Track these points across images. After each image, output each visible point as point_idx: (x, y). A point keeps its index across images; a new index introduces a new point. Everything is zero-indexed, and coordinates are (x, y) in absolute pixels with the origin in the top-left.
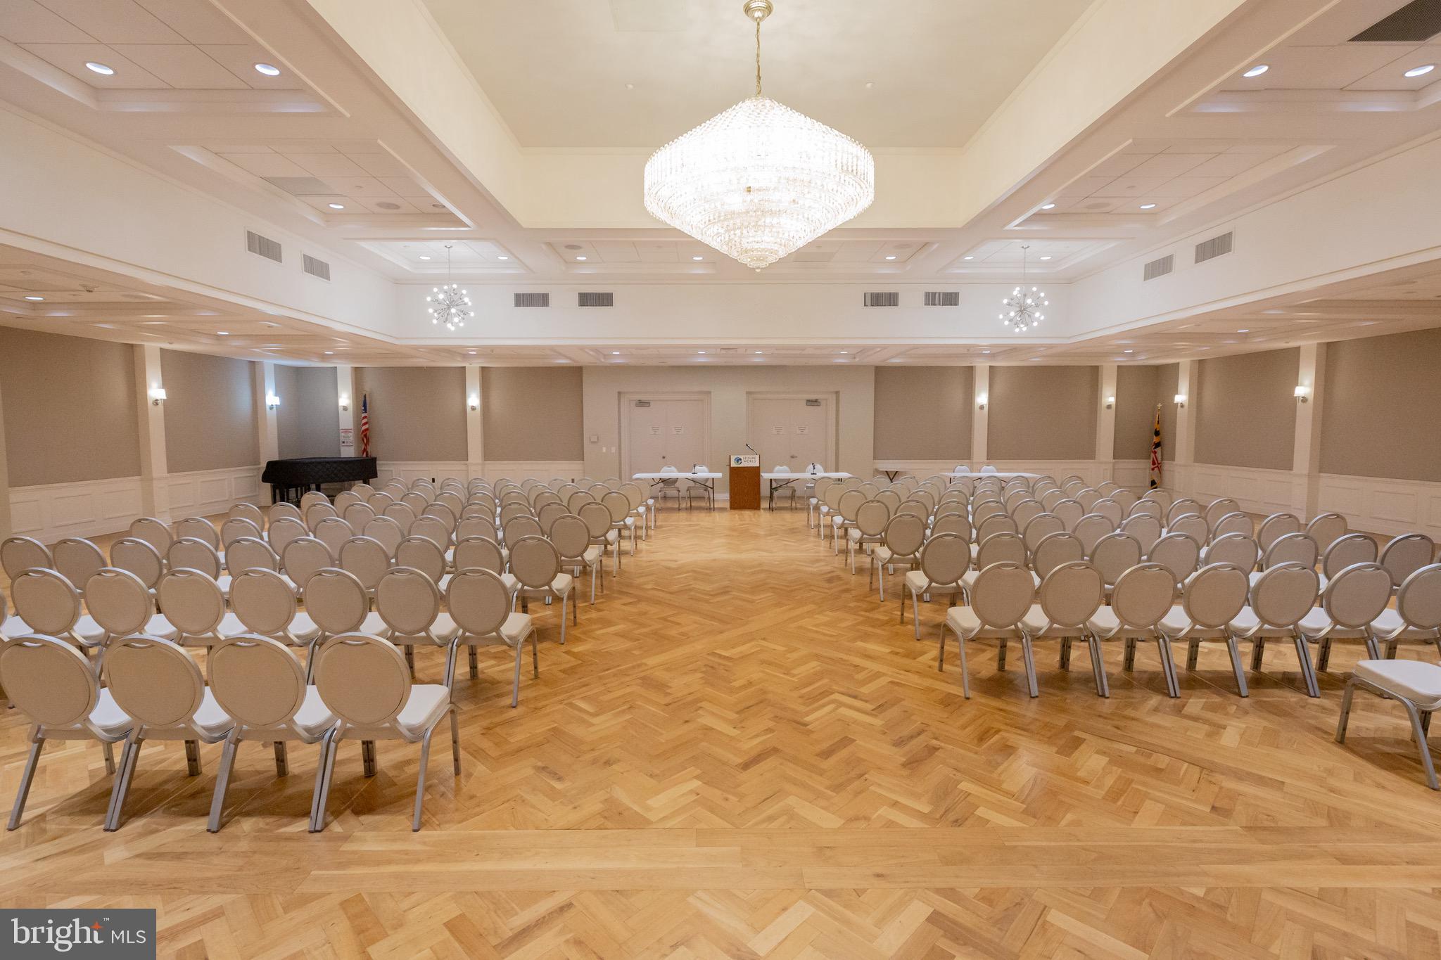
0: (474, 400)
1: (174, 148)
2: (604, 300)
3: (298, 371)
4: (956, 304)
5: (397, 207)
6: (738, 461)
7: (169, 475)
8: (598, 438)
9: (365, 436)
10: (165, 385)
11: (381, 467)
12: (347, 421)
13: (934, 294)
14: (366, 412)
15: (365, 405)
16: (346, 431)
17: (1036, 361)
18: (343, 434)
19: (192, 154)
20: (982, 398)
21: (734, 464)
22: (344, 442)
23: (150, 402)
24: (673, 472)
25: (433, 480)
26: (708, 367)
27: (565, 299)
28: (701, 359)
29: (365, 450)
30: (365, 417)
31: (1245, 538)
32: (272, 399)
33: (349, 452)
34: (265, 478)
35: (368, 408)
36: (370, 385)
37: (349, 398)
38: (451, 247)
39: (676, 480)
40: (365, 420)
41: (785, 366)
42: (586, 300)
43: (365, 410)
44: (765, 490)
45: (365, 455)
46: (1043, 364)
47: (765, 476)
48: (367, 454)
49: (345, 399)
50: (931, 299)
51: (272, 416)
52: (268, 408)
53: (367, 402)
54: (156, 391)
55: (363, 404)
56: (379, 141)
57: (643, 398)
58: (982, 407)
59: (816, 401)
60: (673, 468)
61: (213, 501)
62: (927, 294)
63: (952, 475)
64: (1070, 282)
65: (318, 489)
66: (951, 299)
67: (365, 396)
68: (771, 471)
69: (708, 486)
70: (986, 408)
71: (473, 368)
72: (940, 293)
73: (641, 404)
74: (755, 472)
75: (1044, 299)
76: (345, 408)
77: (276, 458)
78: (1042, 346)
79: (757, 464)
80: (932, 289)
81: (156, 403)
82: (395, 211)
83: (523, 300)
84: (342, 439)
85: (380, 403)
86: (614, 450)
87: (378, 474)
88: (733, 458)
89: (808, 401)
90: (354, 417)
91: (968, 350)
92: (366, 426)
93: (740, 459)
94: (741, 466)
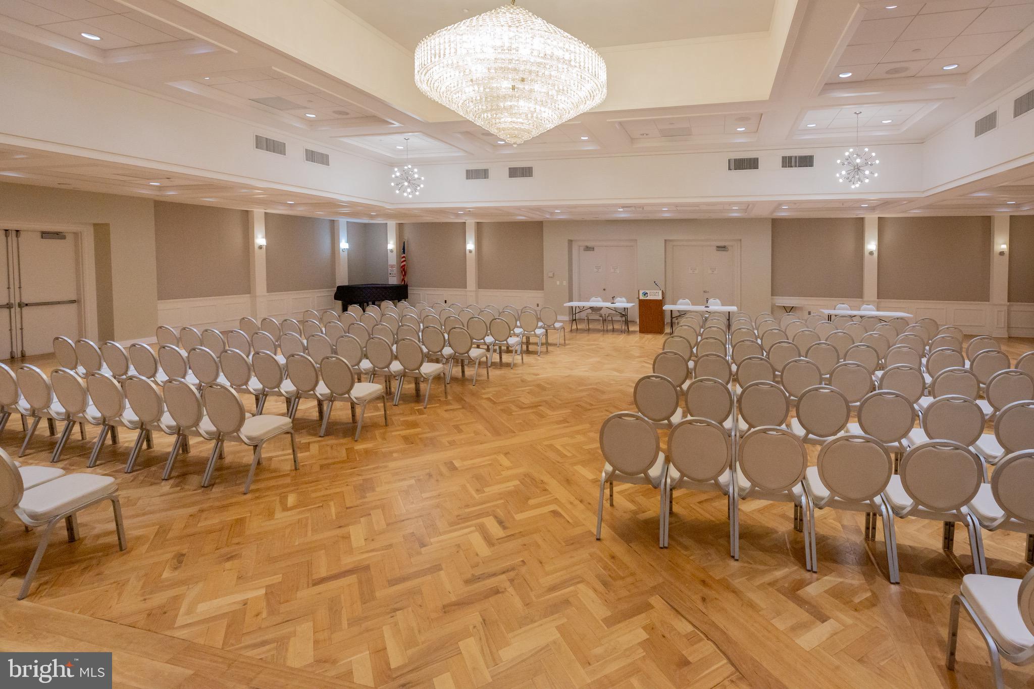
0: (471, 246)
1: (170, 84)
2: (526, 172)
3: (365, 226)
4: (811, 165)
5: (347, 114)
6: (645, 295)
7: (268, 294)
8: (554, 274)
9: (404, 270)
10: (267, 236)
11: (410, 291)
12: (393, 259)
13: (790, 158)
14: (404, 254)
15: (404, 249)
16: (392, 266)
17: (916, 213)
18: (390, 269)
19: (186, 87)
20: (872, 246)
21: (642, 297)
22: (390, 274)
23: (256, 247)
24: (599, 301)
25: (446, 302)
26: (625, 220)
27: (499, 173)
28: (622, 215)
29: (403, 280)
30: (404, 257)
31: (965, 401)
32: (344, 245)
33: (394, 281)
34: (337, 297)
35: (406, 250)
36: (408, 235)
37: (394, 244)
38: (408, 139)
39: (601, 309)
40: (404, 259)
41: (696, 219)
42: (514, 173)
43: (404, 252)
44: (667, 319)
45: (403, 283)
46: (921, 215)
47: (667, 307)
48: (404, 283)
49: (391, 245)
50: (788, 162)
51: (343, 258)
52: (341, 251)
53: (406, 248)
54: (260, 240)
55: (403, 248)
56: (273, 68)
57: (589, 244)
58: (871, 253)
59: (724, 247)
60: (599, 299)
61: (298, 311)
62: (784, 158)
63: (832, 312)
64: (921, 141)
65: (374, 304)
66: (806, 161)
67: (404, 243)
68: (674, 303)
69: (624, 313)
70: (876, 254)
71: (471, 222)
72: (796, 157)
73: (588, 249)
74: (660, 303)
75: (876, 158)
76: (392, 251)
77: (346, 283)
78: (905, 199)
79: (660, 298)
80: (788, 153)
81: (260, 247)
82: (345, 116)
83: (472, 174)
84: (389, 272)
85: (413, 248)
86: (565, 283)
87: (409, 296)
88: (641, 293)
89: (717, 247)
90: (397, 258)
91: (843, 205)
92: (404, 263)
93: (647, 293)
94: (646, 298)
